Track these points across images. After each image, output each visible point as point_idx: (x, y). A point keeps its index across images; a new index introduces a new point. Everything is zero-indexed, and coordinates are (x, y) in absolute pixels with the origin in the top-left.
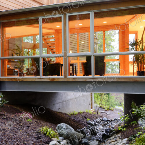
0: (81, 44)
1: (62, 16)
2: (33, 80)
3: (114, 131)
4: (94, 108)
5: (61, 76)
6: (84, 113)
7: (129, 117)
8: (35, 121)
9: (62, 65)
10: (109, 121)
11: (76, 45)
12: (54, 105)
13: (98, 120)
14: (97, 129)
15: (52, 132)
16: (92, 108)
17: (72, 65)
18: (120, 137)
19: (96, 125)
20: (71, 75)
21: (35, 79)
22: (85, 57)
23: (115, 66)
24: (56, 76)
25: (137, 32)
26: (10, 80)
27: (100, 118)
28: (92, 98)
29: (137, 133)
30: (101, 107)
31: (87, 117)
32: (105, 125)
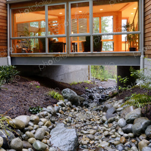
0: (80, 28)
1: (65, 4)
2: (40, 56)
3: (108, 96)
4: (90, 79)
5: (64, 52)
6: (82, 83)
7: (127, 79)
8: (43, 88)
9: (65, 44)
10: (104, 89)
11: (76, 29)
12: (57, 76)
13: (95, 89)
14: (94, 96)
15: (59, 96)
16: (89, 79)
17: (73, 44)
18: (116, 99)
19: (93, 92)
20: (72, 51)
21: (41, 55)
22: (85, 37)
23: (108, 46)
24: (60, 53)
25: (129, 18)
26: (20, 56)
27: (97, 87)
28: (89, 72)
29: (132, 95)
30: (96, 78)
31: (85, 86)
32: (100, 92)
